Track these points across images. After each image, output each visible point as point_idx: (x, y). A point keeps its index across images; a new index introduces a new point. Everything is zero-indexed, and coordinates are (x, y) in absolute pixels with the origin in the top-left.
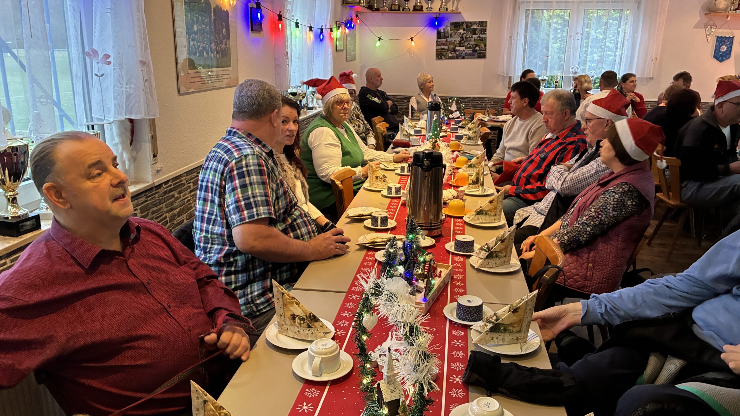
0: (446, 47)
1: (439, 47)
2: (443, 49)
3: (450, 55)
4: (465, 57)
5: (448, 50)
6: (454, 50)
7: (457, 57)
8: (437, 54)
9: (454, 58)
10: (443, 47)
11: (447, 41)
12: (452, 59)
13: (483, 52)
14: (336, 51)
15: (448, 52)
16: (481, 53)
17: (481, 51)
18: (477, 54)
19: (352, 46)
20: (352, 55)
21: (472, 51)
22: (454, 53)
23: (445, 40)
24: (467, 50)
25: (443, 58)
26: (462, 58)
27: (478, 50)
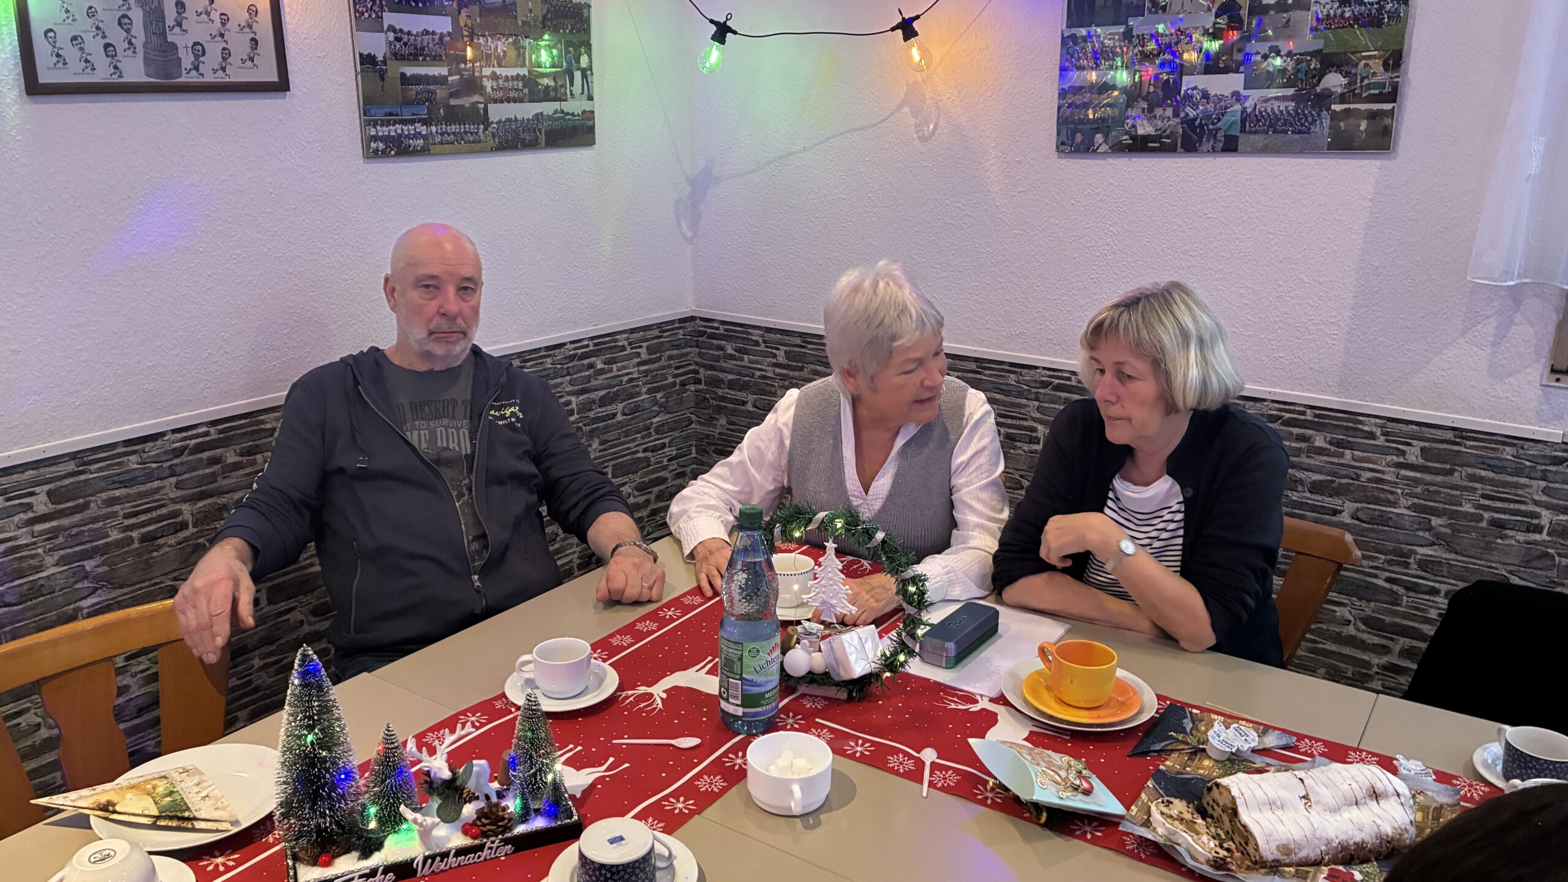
0: (1121, 78)
1: (1080, 78)
2: (1103, 88)
3: (1145, 128)
5: (1132, 95)
6: (1171, 96)
7: (1191, 140)
8: (1061, 122)
9: (1167, 149)
10: (1099, 75)
11: (1128, 34)
12: (1154, 150)
13: (1375, 107)
14: (34, 87)
15: (1129, 104)
16: (1358, 109)
17: (1358, 99)
18: (1326, 123)
19: (499, 71)
20: (509, 120)
21: (1292, 98)
22: (1169, 112)
23: (1121, 29)
24: (1254, 96)
25: (1104, 148)
26: (1221, 145)
27: (1339, 90)
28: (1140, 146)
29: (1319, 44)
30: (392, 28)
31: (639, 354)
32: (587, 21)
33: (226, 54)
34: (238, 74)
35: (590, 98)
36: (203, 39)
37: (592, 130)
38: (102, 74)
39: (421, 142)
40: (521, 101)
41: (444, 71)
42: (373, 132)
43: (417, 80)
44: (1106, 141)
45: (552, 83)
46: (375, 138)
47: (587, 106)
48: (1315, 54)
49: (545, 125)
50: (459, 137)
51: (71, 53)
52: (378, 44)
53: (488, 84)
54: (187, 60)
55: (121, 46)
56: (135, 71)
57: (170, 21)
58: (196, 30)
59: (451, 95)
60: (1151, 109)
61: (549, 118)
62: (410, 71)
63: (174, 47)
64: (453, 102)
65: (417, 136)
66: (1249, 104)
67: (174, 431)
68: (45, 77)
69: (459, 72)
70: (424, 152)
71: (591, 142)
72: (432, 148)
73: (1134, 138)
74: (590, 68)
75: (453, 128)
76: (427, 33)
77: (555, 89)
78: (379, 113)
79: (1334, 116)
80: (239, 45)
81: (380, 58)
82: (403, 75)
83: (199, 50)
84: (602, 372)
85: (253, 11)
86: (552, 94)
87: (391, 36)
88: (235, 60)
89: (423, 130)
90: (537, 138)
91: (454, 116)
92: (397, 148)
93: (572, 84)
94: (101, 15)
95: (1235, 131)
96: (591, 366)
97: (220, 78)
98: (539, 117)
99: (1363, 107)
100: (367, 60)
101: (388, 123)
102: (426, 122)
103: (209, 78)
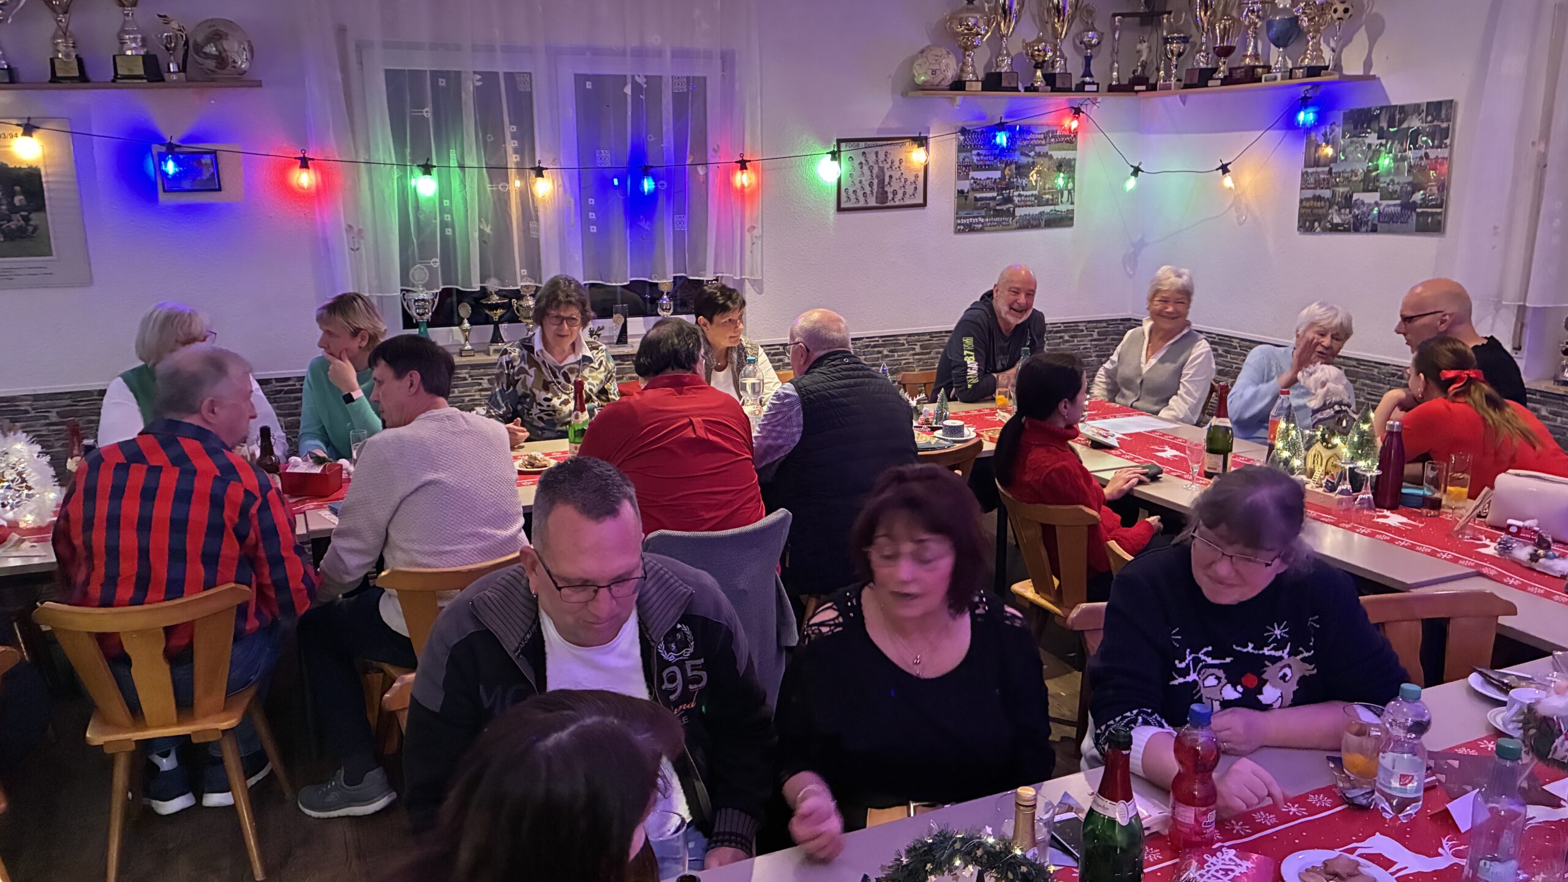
0: (1327, 193)
1: (1309, 194)
2: (1318, 198)
3: (1337, 220)
4: (1379, 225)
5: (1331, 202)
6: (1348, 202)
7: (1357, 226)
8: (1300, 216)
9: (1347, 230)
10: (1318, 192)
11: (1330, 172)
12: (1340, 231)
13: (1434, 210)
14: (840, 209)
15: (1330, 207)
16: (1427, 212)
17: (1427, 207)
18: (1414, 217)
19: (1022, 193)
20: (1025, 215)
21: (1400, 205)
22: (1348, 211)
23: (1327, 169)
24: (1385, 203)
25: (1319, 229)
26: (1369, 229)
27: (1419, 202)
28: (1335, 229)
29: (1411, 179)
30: (973, 178)
31: (1092, 335)
32: (1074, 167)
33: (905, 193)
34: (908, 202)
35: (1072, 203)
36: (897, 188)
37: (1072, 219)
38: (862, 204)
39: (980, 226)
40: (1032, 206)
41: (995, 194)
42: (959, 221)
43: (982, 199)
44: (1319, 226)
45: (1051, 197)
46: (960, 224)
47: (1070, 207)
48: (1409, 183)
49: (1044, 217)
50: (999, 223)
51: (852, 197)
52: (966, 185)
53: (1016, 199)
54: (890, 196)
55: (868, 192)
56: (872, 202)
57: (886, 183)
58: (895, 185)
59: (998, 205)
60: (1340, 210)
61: (1048, 213)
62: (979, 195)
63: (886, 192)
64: (998, 208)
65: (979, 223)
66: (1382, 208)
67: (867, 338)
68: (843, 205)
69: (1002, 194)
70: (981, 230)
71: (1071, 225)
72: (986, 228)
73: (1332, 224)
74: (1073, 189)
75: (997, 219)
76: (988, 179)
77: (1052, 200)
78: (962, 214)
79: (1418, 214)
80: (910, 190)
81: (966, 191)
82: (975, 197)
83: (895, 193)
84: (1067, 341)
85: (917, 176)
86: (1050, 202)
87: (972, 181)
88: (907, 196)
89: (982, 220)
90: (1040, 223)
91: (998, 213)
92: (970, 229)
93: (1062, 197)
94: (864, 182)
95: (1376, 222)
96: (1061, 337)
97: (902, 203)
98: (1041, 213)
99: (1429, 210)
100: (961, 192)
101: (966, 218)
102: (983, 217)
103: (897, 203)
